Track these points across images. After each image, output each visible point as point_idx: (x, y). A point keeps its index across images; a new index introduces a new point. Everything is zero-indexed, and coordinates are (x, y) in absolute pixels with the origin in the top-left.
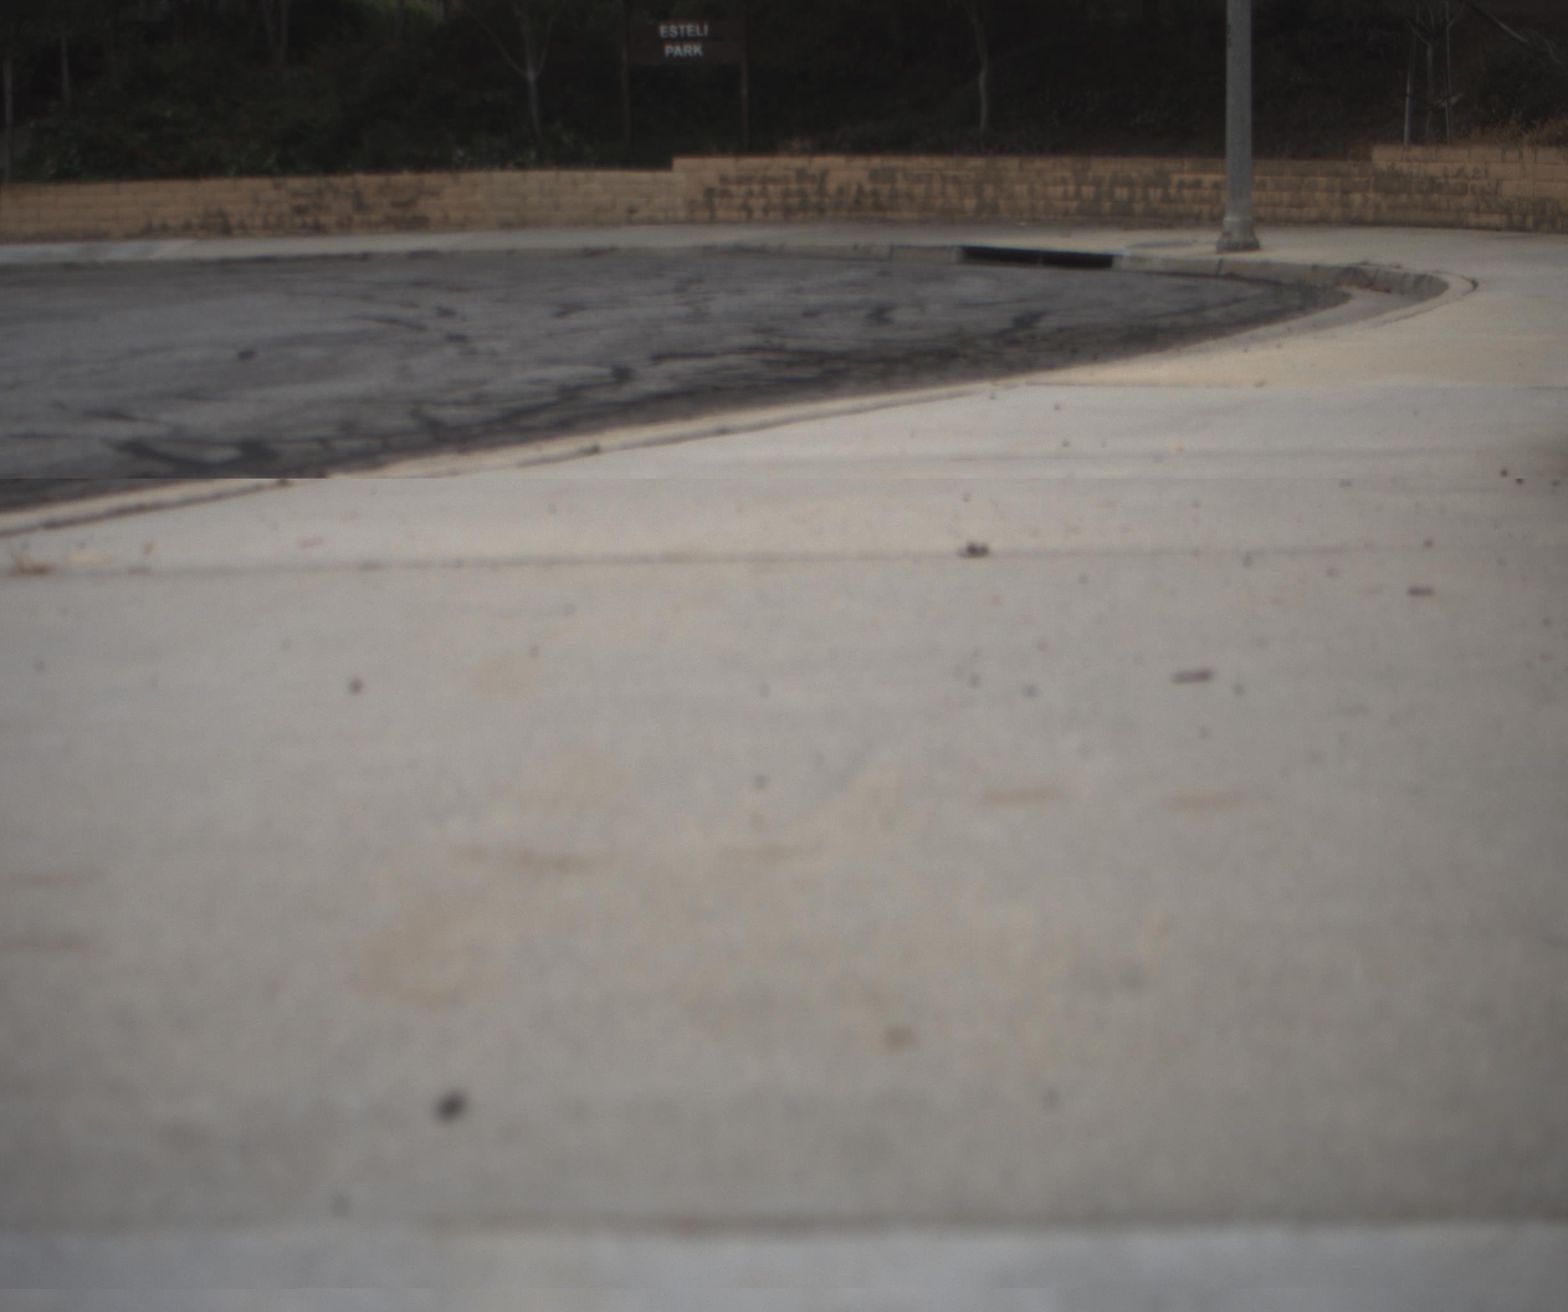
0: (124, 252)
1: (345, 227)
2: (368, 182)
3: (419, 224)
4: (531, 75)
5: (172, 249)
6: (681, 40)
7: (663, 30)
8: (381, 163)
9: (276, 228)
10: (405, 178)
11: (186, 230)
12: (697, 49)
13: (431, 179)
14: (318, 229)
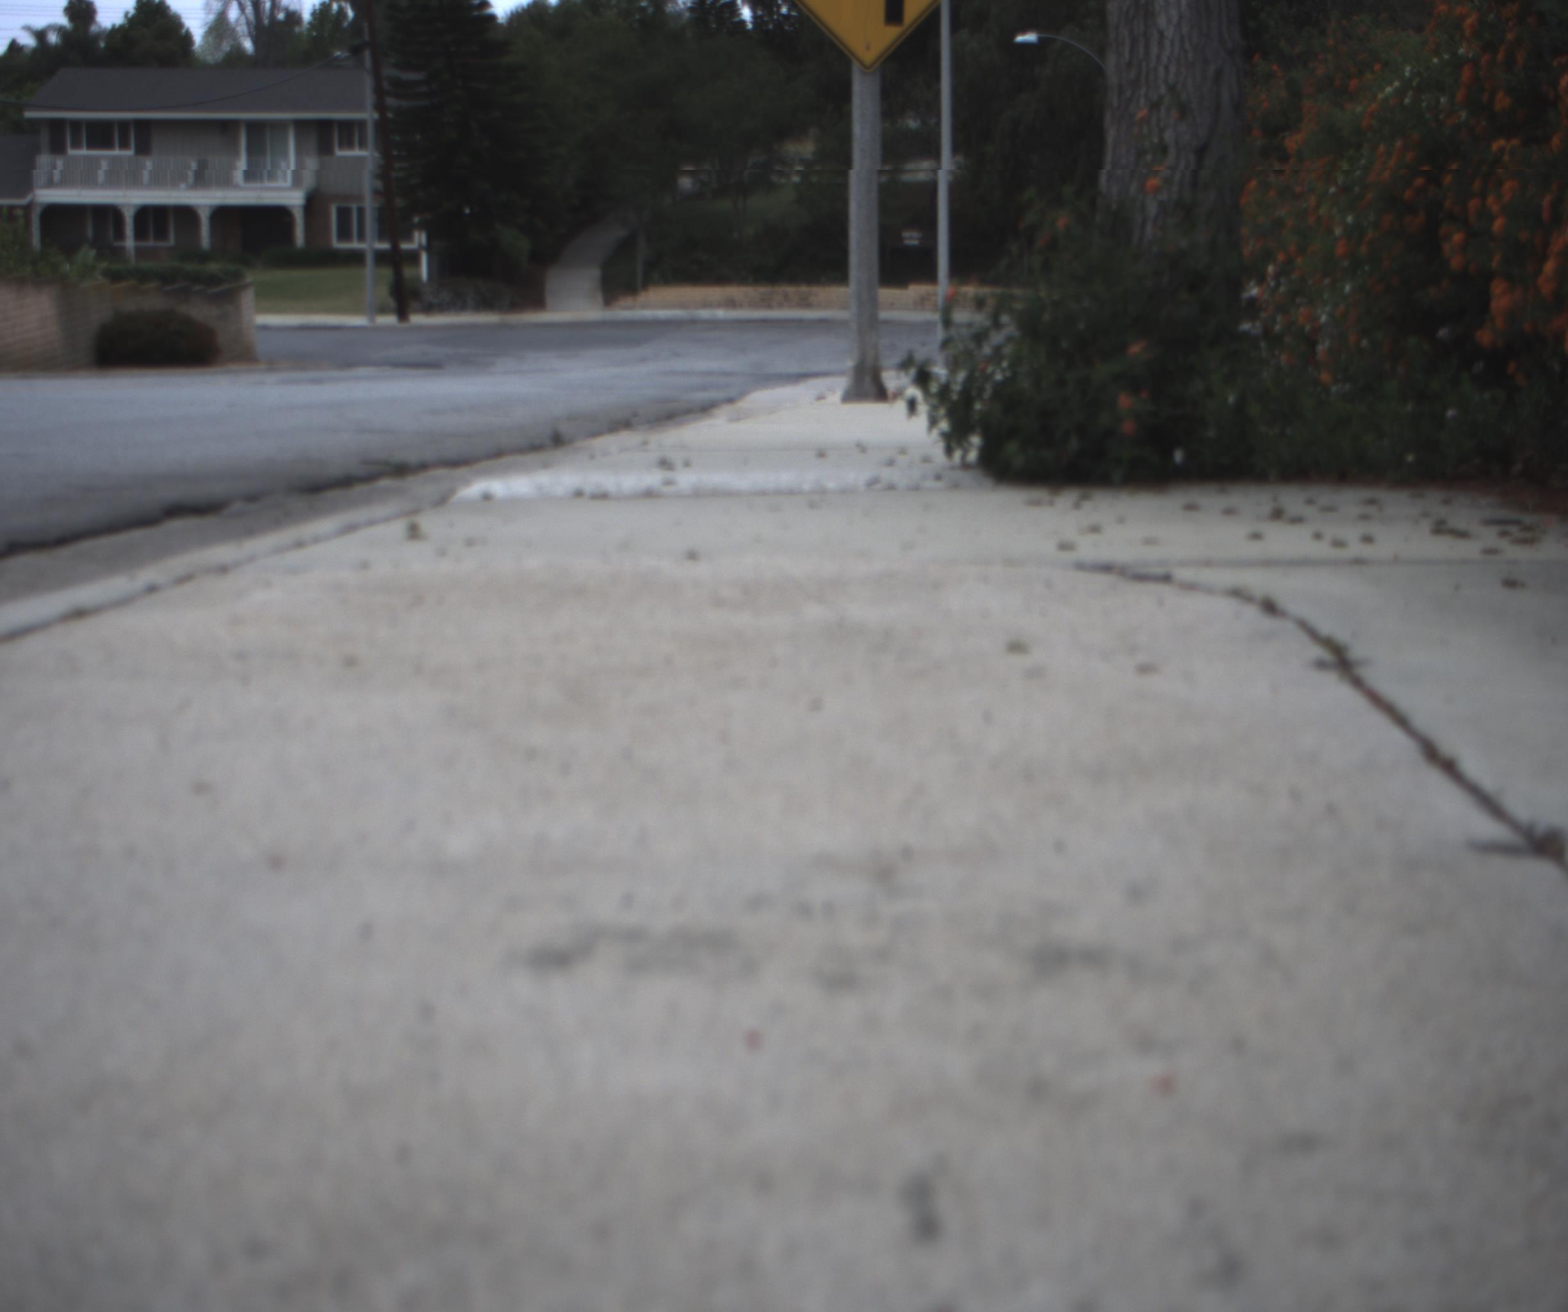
0: (705, 314)
1: (780, 306)
2: (791, 290)
3: (805, 303)
5: (721, 313)
6: (911, 238)
7: (906, 234)
8: (793, 280)
9: (753, 305)
10: (804, 289)
11: (719, 305)
12: (915, 242)
13: (814, 289)
14: (769, 307)
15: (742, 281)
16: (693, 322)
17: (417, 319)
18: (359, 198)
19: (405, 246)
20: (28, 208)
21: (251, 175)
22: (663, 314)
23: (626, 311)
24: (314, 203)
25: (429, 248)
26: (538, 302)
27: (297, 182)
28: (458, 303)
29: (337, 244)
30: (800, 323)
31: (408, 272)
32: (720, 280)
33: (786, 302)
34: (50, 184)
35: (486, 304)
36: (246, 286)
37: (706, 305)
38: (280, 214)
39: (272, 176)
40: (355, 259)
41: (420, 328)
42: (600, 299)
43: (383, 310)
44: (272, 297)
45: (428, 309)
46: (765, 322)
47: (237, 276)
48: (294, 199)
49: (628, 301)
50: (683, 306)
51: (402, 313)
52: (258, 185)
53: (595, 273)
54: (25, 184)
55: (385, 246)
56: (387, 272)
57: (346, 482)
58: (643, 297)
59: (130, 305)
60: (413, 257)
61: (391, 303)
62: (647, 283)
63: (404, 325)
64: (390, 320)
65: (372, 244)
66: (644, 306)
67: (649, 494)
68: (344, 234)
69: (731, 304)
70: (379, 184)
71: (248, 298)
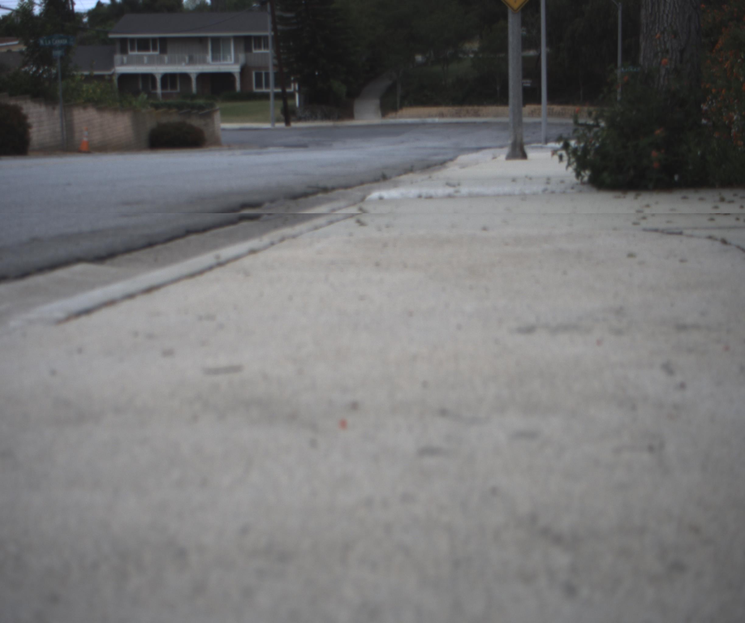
0: (429, 120)
1: (465, 116)
2: (470, 108)
3: (477, 115)
4: (498, 88)
5: (437, 120)
6: (527, 83)
7: (524, 81)
8: (471, 104)
9: (453, 116)
10: (476, 108)
11: (436, 116)
12: (529, 85)
13: (481, 108)
14: (460, 116)
15: (447, 105)
16: (424, 124)
17: (293, 125)
18: (267, 68)
19: (288, 90)
20: (111, 76)
21: (214, 58)
22: (409, 120)
23: (391, 120)
24: (244, 70)
25: (299, 91)
26: (351, 116)
27: (236, 61)
28: (313, 117)
29: (255, 90)
30: (474, 124)
31: (290, 102)
32: (437, 104)
33: (468, 114)
34: (122, 64)
35: (326, 117)
36: (216, 111)
37: (430, 116)
38: (229, 76)
39: (225, 58)
40: (265, 96)
41: (296, 129)
42: (380, 114)
43: (278, 120)
44: (228, 115)
45: (300, 119)
46: (458, 124)
47: (212, 105)
48: (235, 69)
49: (393, 115)
50: (419, 116)
51: (287, 122)
52: (218, 63)
53: (377, 102)
54: (111, 64)
55: (279, 90)
56: (280, 103)
57: (305, 195)
58: (400, 113)
59: (165, 120)
60: (292, 96)
61: (282, 117)
62: (402, 106)
63: (288, 127)
64: (282, 125)
65: (272, 90)
66: (401, 117)
67: (450, 196)
68: (259, 85)
69: (442, 115)
70: (276, 62)
71: (217, 116)
